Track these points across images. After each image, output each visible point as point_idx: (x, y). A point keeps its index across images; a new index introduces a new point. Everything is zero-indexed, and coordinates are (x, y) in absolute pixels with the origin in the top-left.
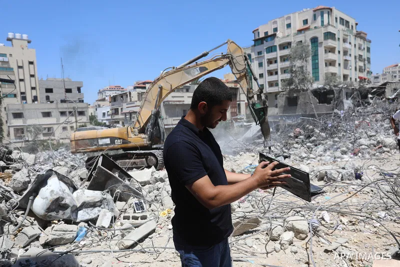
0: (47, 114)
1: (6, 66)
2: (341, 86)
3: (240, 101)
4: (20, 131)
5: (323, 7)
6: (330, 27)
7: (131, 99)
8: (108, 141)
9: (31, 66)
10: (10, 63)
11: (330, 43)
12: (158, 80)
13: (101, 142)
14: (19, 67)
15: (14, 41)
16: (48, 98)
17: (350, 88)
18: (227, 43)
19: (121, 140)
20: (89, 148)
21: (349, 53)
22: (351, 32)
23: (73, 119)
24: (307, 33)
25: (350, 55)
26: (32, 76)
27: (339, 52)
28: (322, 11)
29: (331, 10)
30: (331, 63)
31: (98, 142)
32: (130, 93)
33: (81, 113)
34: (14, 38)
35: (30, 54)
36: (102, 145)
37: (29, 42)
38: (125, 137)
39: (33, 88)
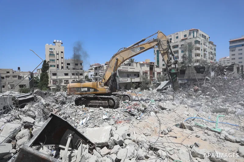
0: (66, 74)
1: (52, 53)
2: (209, 65)
3: (154, 71)
4: (55, 81)
5: (194, 29)
6: (197, 38)
7: (103, 69)
8: (86, 89)
9: (62, 54)
10: (54, 52)
11: (198, 45)
12: (116, 55)
13: (82, 90)
14: (57, 54)
15: (56, 43)
16: (67, 67)
17: (214, 66)
18: (157, 33)
19: (93, 89)
20: (76, 92)
21: (206, 50)
22: (207, 41)
23: (77, 77)
24: (187, 41)
25: (207, 52)
26: (62, 58)
27: (202, 50)
28: (193, 31)
29: (198, 30)
30: (198, 55)
31: (81, 90)
32: (103, 66)
33: (81, 74)
34: (56, 42)
35: (62, 49)
36: (83, 91)
37: (62, 44)
38: (95, 87)
39: (62, 63)
